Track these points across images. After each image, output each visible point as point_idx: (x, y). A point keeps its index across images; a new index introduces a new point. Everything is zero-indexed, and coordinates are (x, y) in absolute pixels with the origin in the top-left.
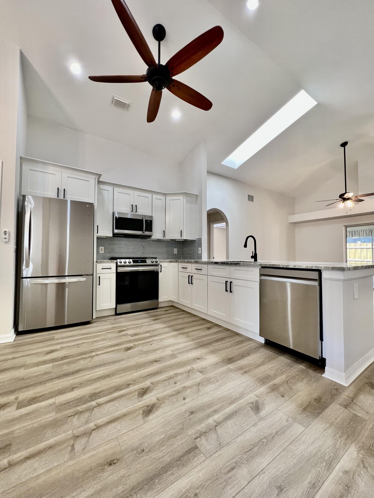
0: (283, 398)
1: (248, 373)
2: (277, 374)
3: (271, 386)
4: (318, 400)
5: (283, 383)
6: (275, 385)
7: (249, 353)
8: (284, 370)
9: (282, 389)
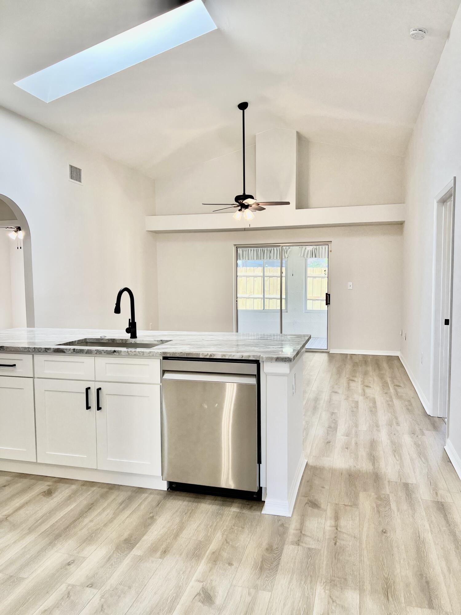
0: (233, 567)
1: (169, 551)
2: (209, 534)
3: (209, 556)
4: (270, 549)
5: (222, 544)
6: (214, 553)
7: (152, 517)
8: (215, 524)
9: (225, 555)
